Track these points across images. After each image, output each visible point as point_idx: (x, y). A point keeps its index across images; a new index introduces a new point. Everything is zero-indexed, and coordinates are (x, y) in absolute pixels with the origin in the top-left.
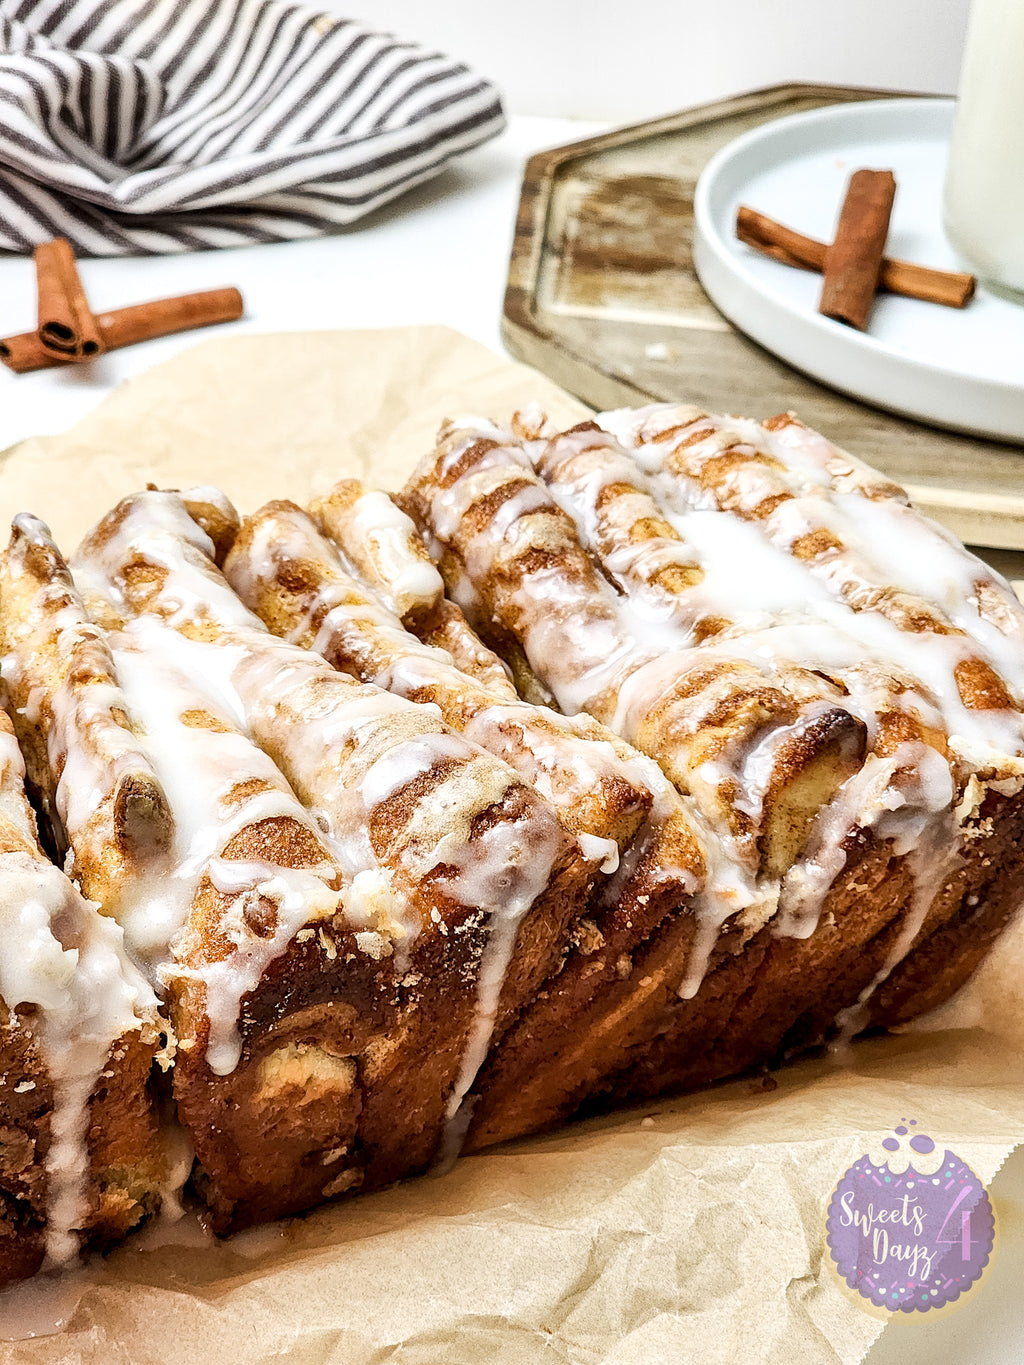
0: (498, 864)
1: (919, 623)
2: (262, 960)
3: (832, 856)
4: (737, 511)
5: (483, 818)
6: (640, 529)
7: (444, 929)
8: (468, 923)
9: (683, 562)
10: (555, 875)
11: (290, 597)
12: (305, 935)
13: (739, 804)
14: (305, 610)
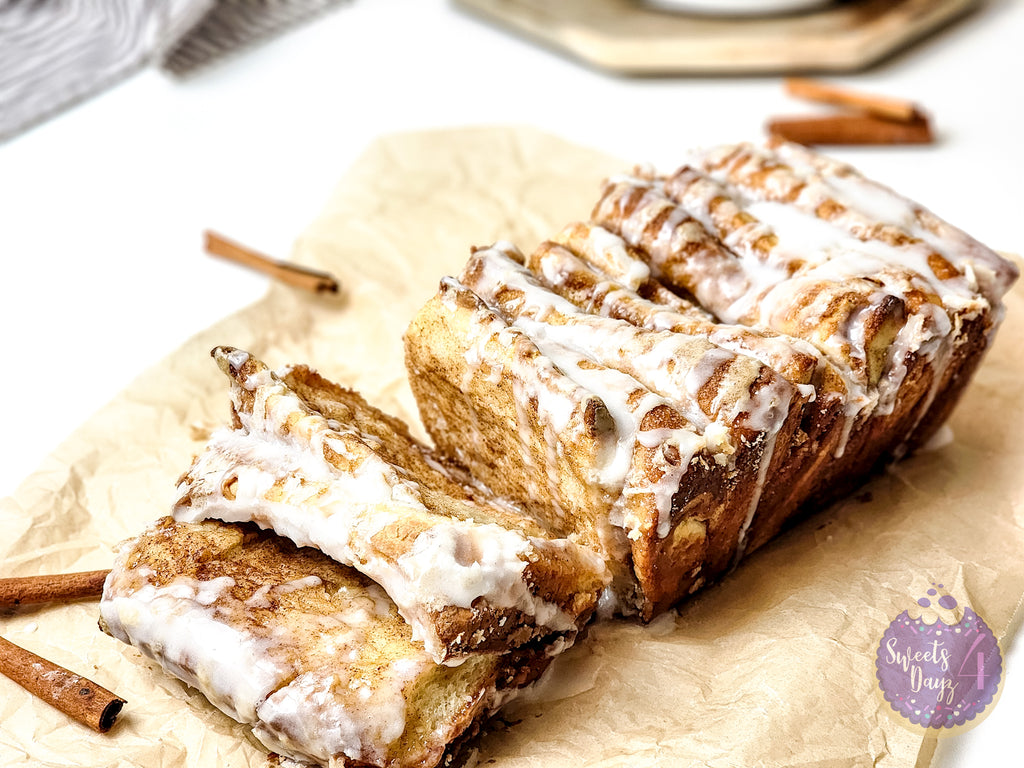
0: (766, 407)
1: (900, 240)
2: (678, 477)
3: (900, 369)
4: (776, 199)
5: (753, 387)
6: (737, 221)
7: (748, 445)
8: (758, 439)
9: (766, 234)
10: (791, 406)
11: (577, 293)
12: (695, 461)
13: (853, 354)
14: (588, 298)
